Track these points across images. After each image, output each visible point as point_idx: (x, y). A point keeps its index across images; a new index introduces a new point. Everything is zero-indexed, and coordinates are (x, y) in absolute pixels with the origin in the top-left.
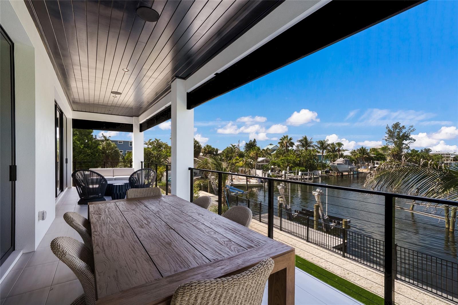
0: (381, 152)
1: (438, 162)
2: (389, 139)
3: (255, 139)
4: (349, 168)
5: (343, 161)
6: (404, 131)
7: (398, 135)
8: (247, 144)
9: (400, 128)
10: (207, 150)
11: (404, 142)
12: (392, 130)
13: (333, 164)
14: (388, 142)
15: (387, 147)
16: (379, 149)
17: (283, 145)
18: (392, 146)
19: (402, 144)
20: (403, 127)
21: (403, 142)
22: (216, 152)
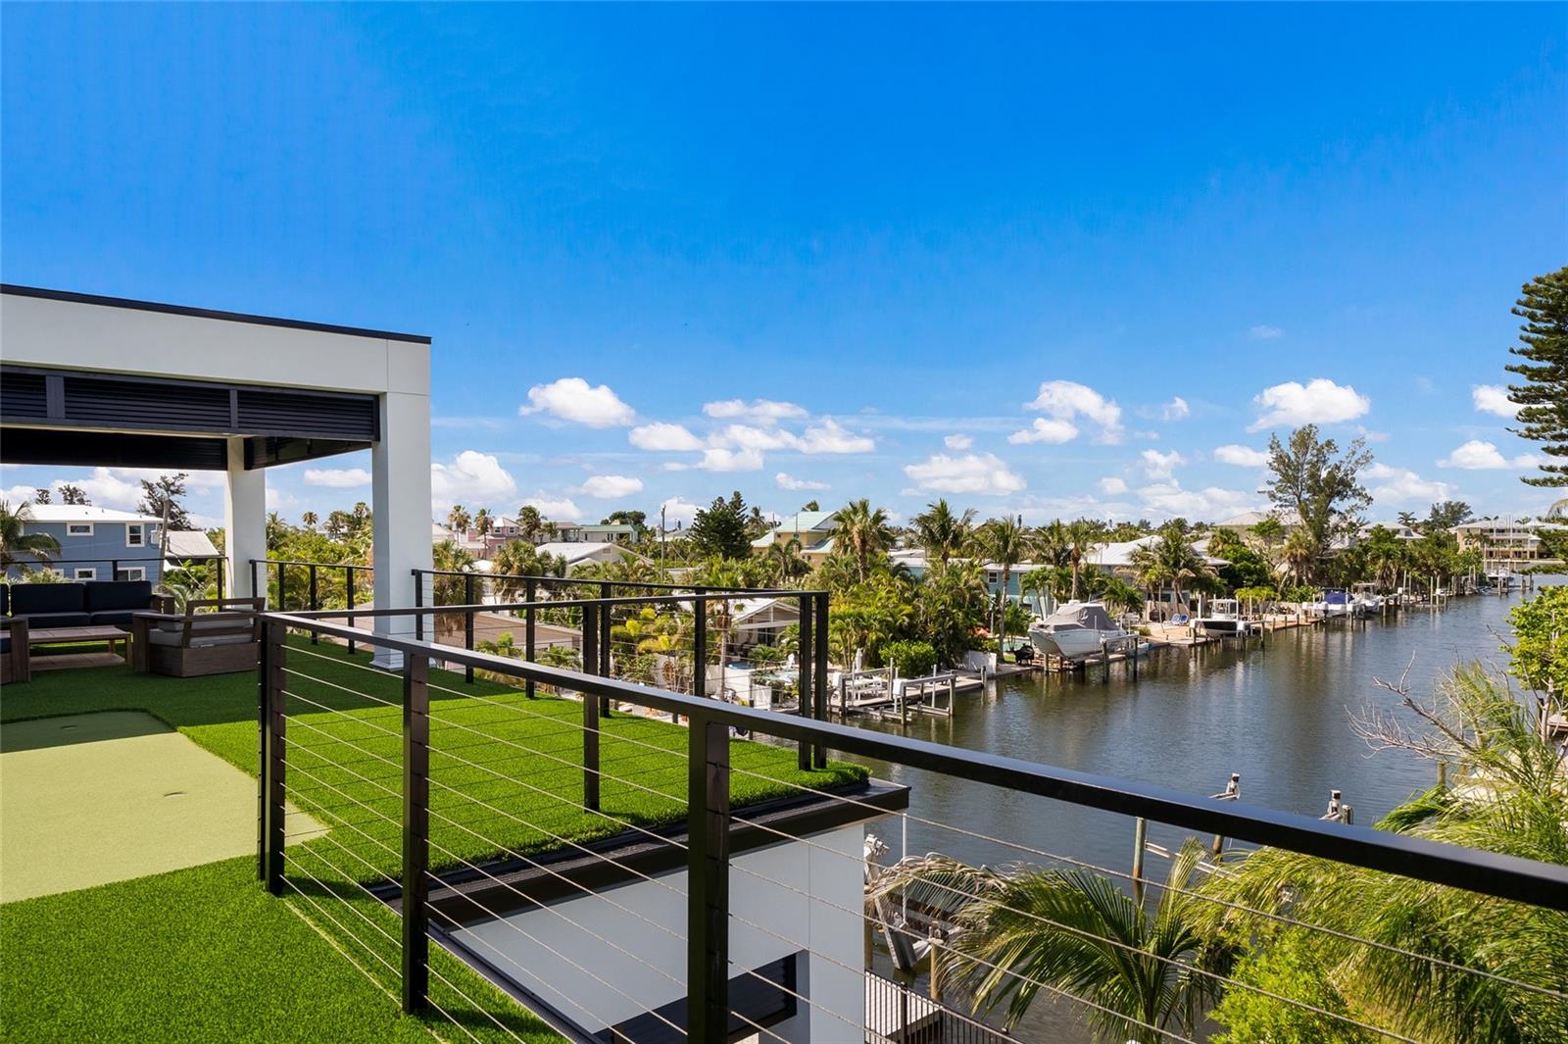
0: (1254, 544)
1: (1463, 578)
2: (1281, 492)
3: (737, 495)
4: (1102, 640)
5: (1082, 610)
6: (1333, 459)
7: (1314, 476)
8: (701, 514)
9: (1318, 450)
10: (516, 564)
11: (1336, 504)
12: (1293, 457)
13: (1042, 626)
14: (1280, 503)
15: (1276, 523)
16: (1249, 529)
17: (847, 542)
18: (1292, 518)
19: (1328, 516)
20: (1329, 443)
21: (1332, 505)
22: (556, 572)
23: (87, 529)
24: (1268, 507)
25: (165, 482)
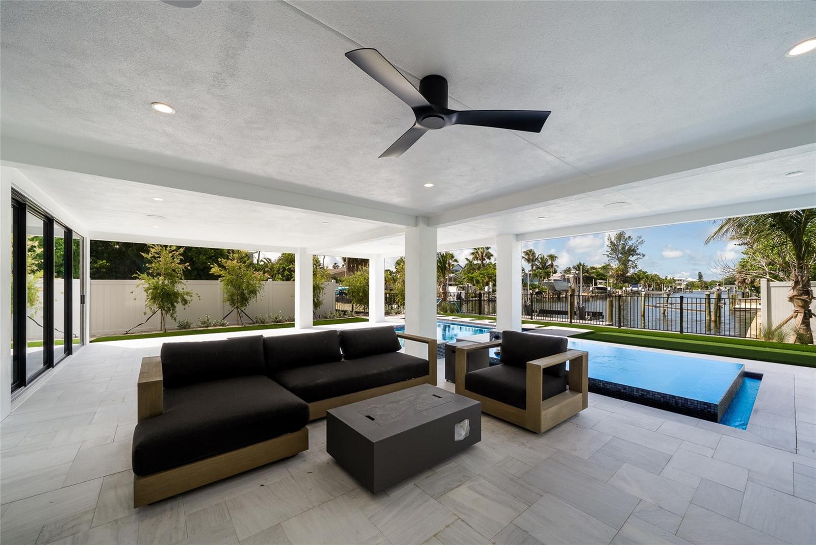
4: (569, 285)
5: (561, 276)
6: (630, 243)
7: (623, 248)
11: (631, 258)
12: (616, 243)
13: (549, 280)
14: (610, 258)
15: (609, 265)
16: (599, 268)
17: (477, 256)
18: (615, 265)
19: (628, 261)
20: (629, 237)
21: (629, 258)
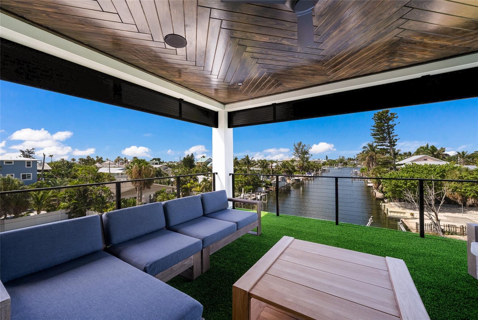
2: (296, 154)
6: (305, 148)
9: (302, 146)
12: (298, 147)
13: (275, 181)
15: (295, 160)
16: (290, 161)
18: (298, 159)
23: (11, 163)
24: (293, 157)
25: (28, 151)
